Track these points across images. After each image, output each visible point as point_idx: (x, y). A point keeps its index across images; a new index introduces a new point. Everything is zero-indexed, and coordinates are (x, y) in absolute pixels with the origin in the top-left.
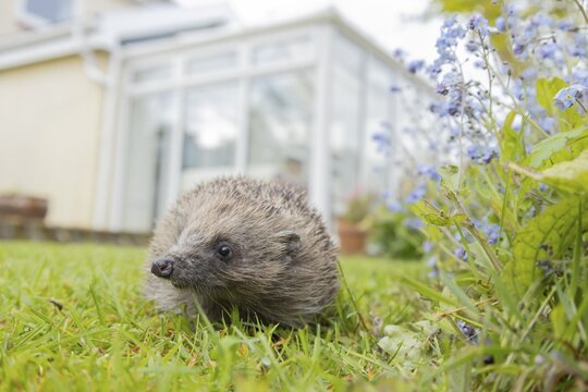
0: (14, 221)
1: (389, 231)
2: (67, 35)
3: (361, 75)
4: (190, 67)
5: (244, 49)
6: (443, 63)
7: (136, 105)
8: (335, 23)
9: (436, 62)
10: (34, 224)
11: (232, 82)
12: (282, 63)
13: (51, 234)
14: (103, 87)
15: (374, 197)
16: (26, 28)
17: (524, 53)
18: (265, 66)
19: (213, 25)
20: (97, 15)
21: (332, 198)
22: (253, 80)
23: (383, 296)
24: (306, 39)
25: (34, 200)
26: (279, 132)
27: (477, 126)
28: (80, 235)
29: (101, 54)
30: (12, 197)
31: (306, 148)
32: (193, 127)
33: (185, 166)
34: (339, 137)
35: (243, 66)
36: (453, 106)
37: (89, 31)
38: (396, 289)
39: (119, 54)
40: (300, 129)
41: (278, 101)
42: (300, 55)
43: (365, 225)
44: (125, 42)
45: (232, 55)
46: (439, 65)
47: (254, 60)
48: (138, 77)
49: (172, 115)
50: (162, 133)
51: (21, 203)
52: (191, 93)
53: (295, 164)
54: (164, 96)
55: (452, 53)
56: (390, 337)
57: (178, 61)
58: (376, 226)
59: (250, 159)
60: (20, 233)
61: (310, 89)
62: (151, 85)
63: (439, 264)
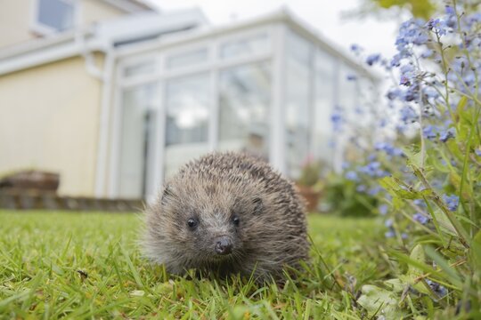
0: (33, 193)
1: (338, 193)
2: (71, 40)
3: (310, 64)
4: (169, 63)
5: (214, 46)
6: (401, 58)
7: (127, 95)
8: (288, 22)
9: (395, 57)
10: (49, 195)
11: (205, 73)
12: (244, 56)
13: (63, 204)
14: (101, 82)
15: (323, 164)
16: (39, 36)
17: (471, 47)
18: (231, 59)
19: (188, 28)
20: (95, 24)
21: (289, 166)
22: (222, 71)
23: (348, 254)
24: (264, 36)
25: (48, 175)
26: (243, 113)
27: (430, 110)
28: (86, 204)
29: (99, 54)
30: (31, 172)
31: (265, 125)
32: (173, 112)
33: (167, 144)
34: (293, 116)
35: (213, 60)
36: (410, 94)
37: (88, 36)
38: (358, 247)
39: (112, 54)
40: (260, 110)
41: (242, 87)
42: (259, 49)
43: (318, 188)
44: (117, 44)
45: (204, 51)
46: (398, 60)
47: (222, 56)
48: (128, 72)
49: (157, 103)
50: (148, 117)
51: (37, 177)
52: (171, 84)
53: (257, 138)
54: (149, 87)
55: (409, 50)
56: (368, 295)
57: (161, 58)
58: (327, 188)
59: (221, 136)
60: (38, 204)
61: (268, 77)
62: (139, 79)
63: (395, 225)
